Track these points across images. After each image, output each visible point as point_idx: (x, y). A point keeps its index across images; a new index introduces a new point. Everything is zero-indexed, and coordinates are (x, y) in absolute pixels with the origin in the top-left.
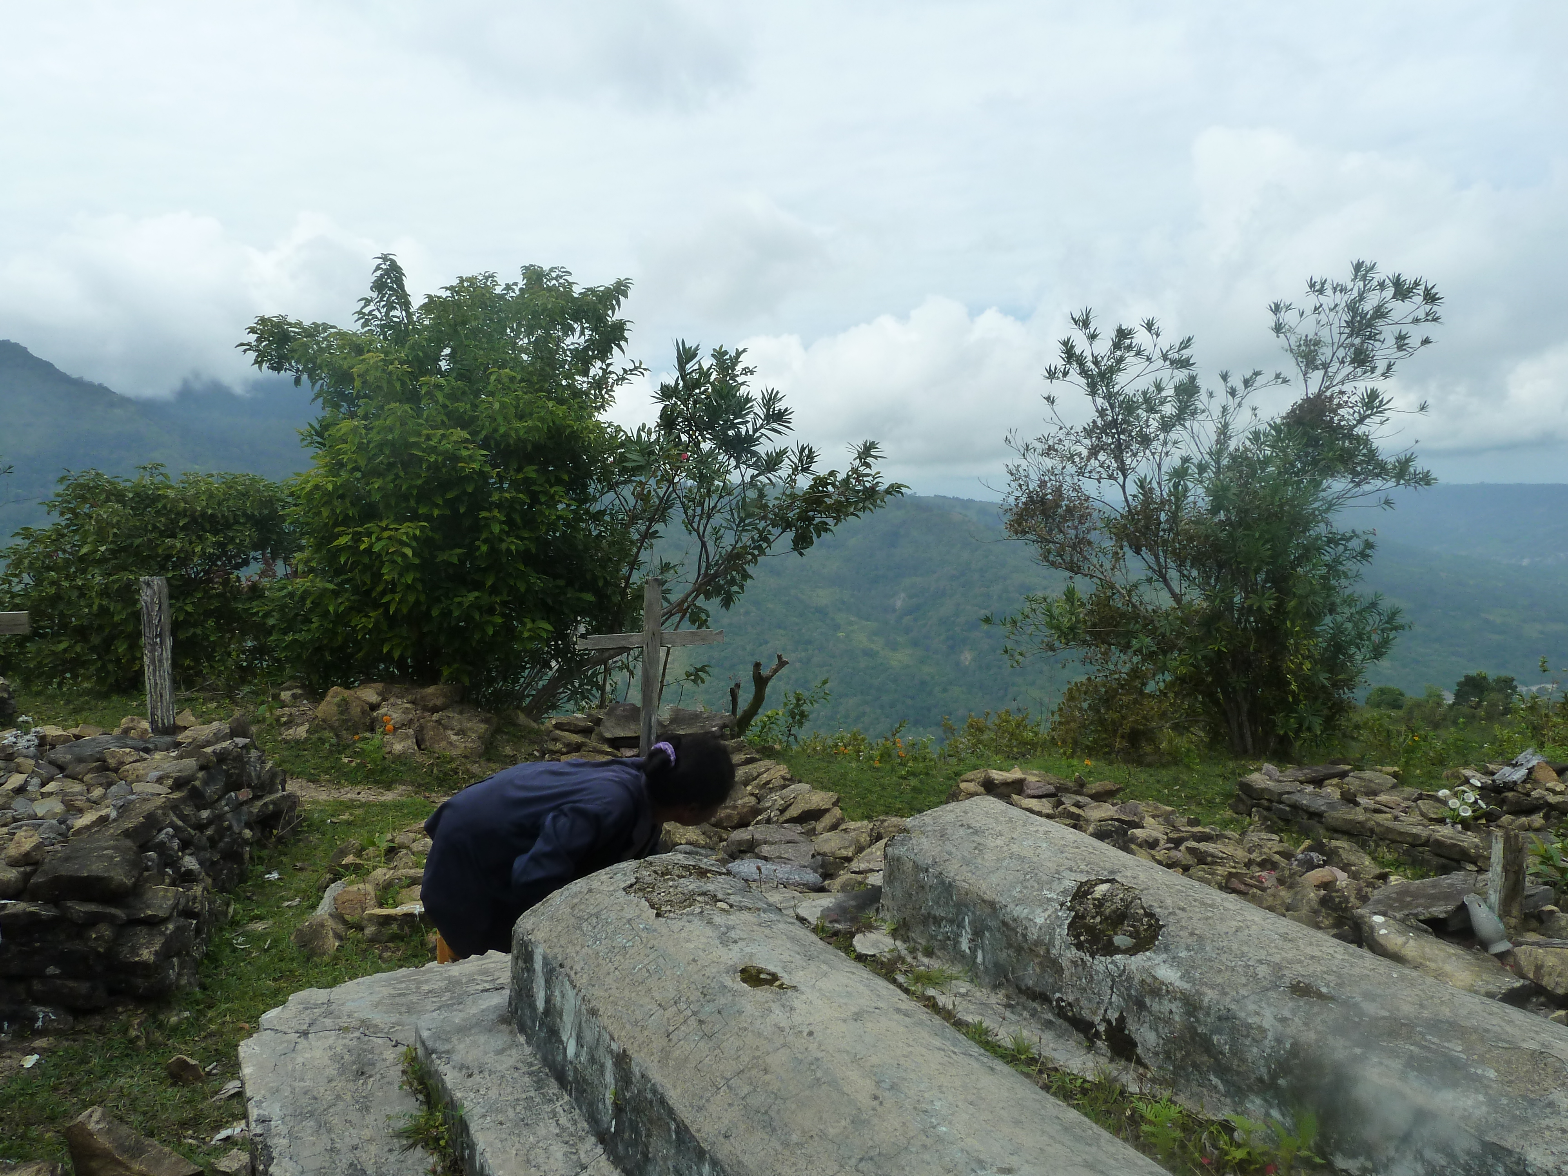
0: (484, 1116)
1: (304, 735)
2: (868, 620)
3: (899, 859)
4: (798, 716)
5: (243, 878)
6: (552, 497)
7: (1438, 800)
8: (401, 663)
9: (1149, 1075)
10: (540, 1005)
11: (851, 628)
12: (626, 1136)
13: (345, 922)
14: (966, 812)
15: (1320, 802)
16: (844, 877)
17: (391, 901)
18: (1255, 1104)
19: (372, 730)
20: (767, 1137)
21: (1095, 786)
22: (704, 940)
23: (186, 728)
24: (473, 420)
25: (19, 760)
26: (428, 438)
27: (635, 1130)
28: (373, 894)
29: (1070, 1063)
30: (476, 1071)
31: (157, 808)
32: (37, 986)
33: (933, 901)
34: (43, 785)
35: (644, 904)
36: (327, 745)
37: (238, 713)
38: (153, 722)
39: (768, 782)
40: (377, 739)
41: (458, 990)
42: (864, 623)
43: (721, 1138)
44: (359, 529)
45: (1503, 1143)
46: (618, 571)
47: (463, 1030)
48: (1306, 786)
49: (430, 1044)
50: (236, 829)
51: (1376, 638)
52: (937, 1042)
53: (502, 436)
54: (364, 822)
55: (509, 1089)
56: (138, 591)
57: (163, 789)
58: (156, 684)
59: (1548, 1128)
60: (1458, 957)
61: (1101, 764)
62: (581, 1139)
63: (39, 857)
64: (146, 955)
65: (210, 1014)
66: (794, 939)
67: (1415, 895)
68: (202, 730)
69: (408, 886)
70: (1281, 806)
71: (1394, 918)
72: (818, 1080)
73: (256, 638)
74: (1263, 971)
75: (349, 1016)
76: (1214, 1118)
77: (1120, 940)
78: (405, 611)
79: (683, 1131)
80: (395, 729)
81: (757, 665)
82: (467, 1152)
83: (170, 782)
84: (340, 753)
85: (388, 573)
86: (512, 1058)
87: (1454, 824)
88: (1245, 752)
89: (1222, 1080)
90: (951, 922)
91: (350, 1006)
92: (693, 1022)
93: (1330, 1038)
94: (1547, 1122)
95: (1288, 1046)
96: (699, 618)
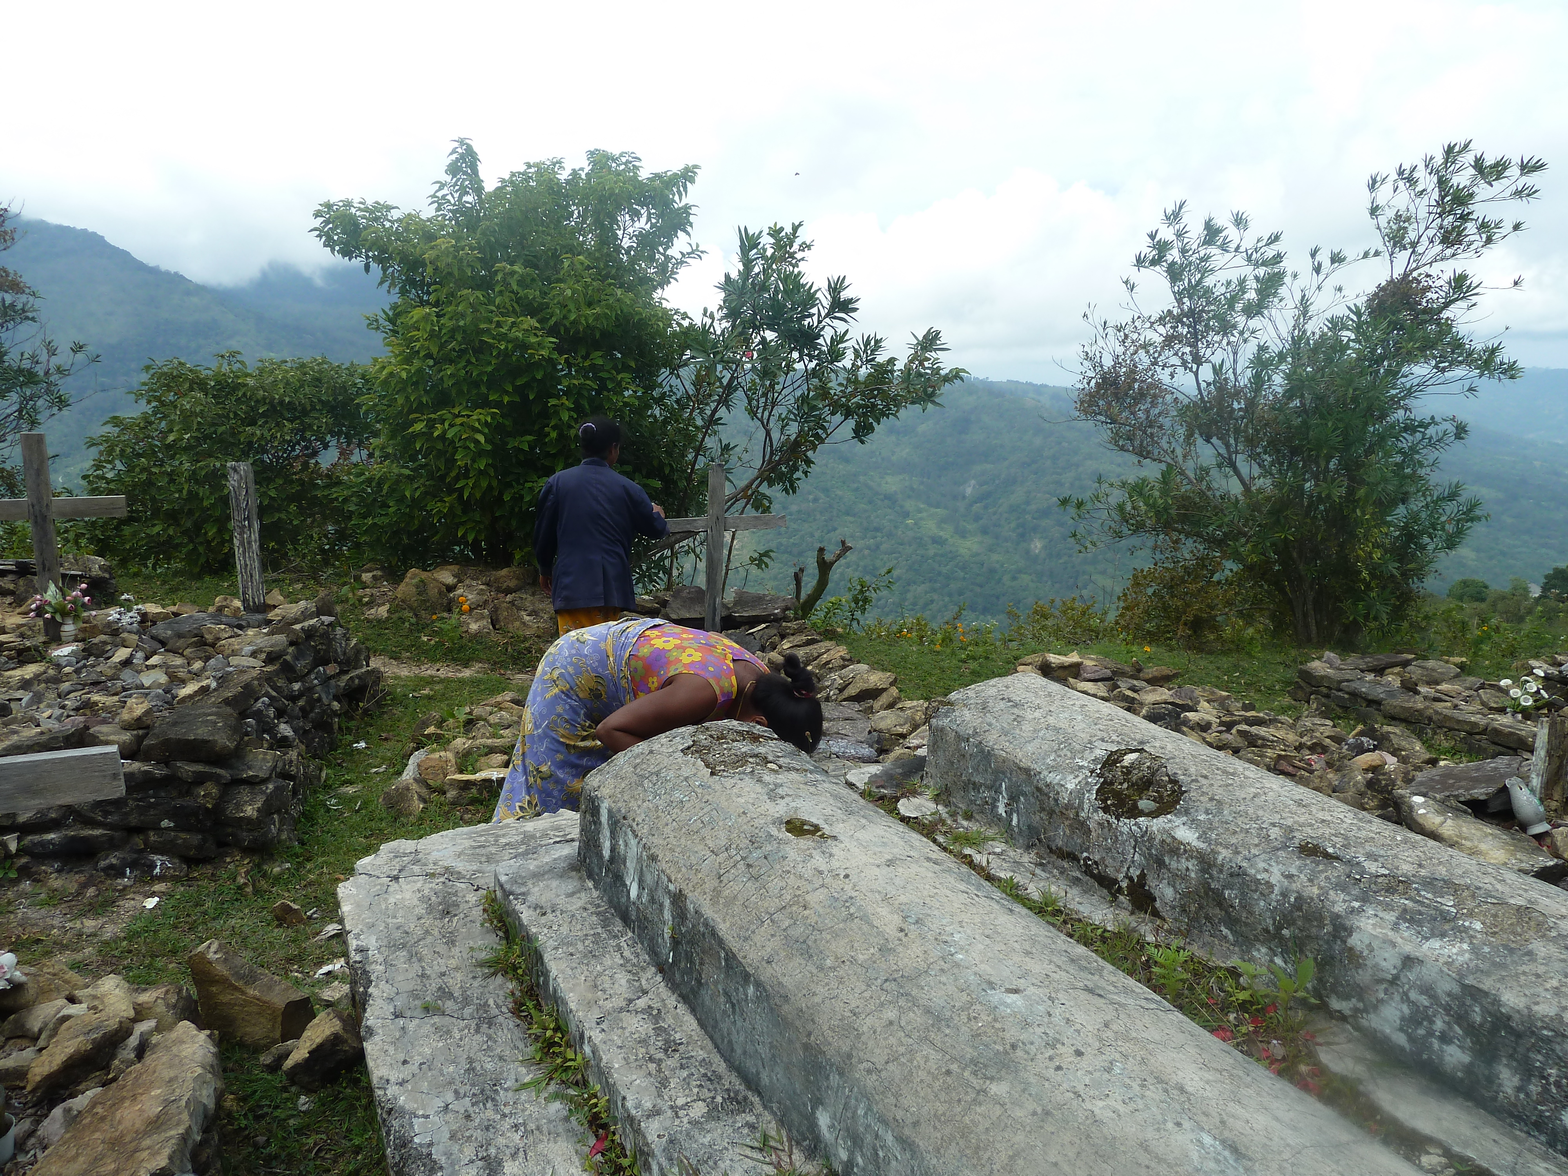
0: (556, 948)
1: (385, 615)
2: (937, 507)
3: (942, 730)
4: (861, 601)
5: (333, 746)
6: (619, 384)
7: (1500, 689)
8: (475, 547)
9: (1166, 927)
10: (606, 853)
11: (920, 515)
12: (683, 965)
13: (428, 787)
14: (1007, 687)
15: (1380, 690)
16: (898, 751)
17: (470, 768)
18: (1261, 953)
19: (450, 610)
20: (803, 962)
21: (1152, 671)
22: (753, 795)
23: (275, 607)
24: (544, 307)
25: (124, 635)
26: (499, 325)
27: (689, 959)
28: (453, 761)
29: (1093, 915)
30: (549, 911)
31: (253, 679)
32: (153, 837)
33: (973, 768)
34: (147, 658)
35: (700, 763)
36: (407, 624)
37: (322, 592)
38: (244, 601)
39: (828, 663)
40: (454, 618)
41: (532, 843)
42: (933, 510)
43: (764, 963)
44: (433, 416)
45: (1481, 986)
46: (683, 456)
47: (537, 876)
48: (1366, 674)
49: (507, 887)
50: (325, 701)
51: (1450, 528)
52: (962, 886)
53: (571, 323)
54: (443, 697)
55: (579, 927)
56: (225, 476)
57: (257, 663)
58: (246, 565)
59: (1524, 973)
60: (1495, 836)
61: (1162, 650)
62: (643, 969)
63: (149, 722)
64: (250, 811)
65: (309, 866)
66: (836, 797)
67: (1458, 778)
68: (291, 609)
69: (486, 755)
70: (1340, 694)
71: (1434, 799)
72: (851, 915)
73: (337, 522)
74: (1275, 833)
75: (435, 864)
76: (1223, 965)
77: (1144, 804)
78: (478, 496)
79: (731, 957)
80: (471, 609)
81: (821, 550)
82: (542, 979)
83: (264, 656)
84: (419, 631)
85: (461, 460)
86: (582, 899)
87: (1514, 713)
88: (1309, 640)
89: (1231, 930)
90: (990, 788)
91: (435, 855)
92: (741, 866)
93: (1331, 892)
94: (1525, 968)
95: (1292, 899)
96: (762, 505)
